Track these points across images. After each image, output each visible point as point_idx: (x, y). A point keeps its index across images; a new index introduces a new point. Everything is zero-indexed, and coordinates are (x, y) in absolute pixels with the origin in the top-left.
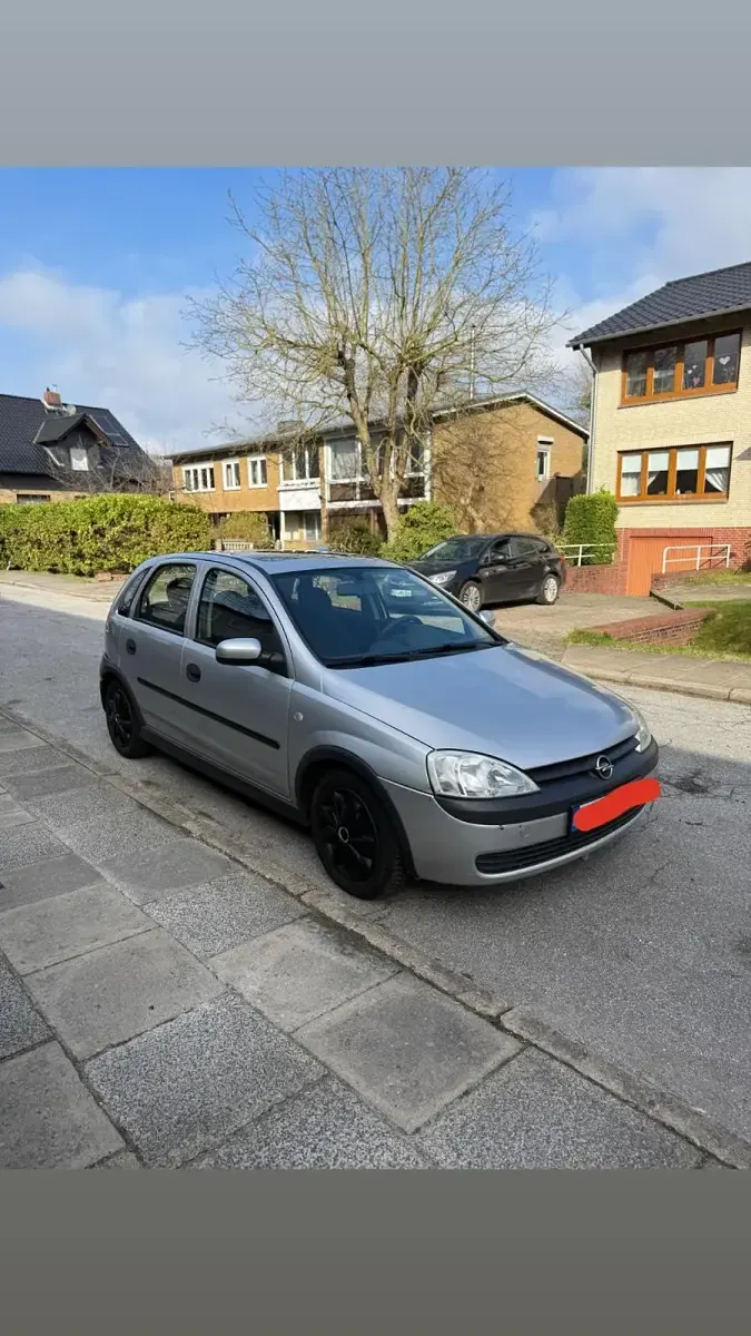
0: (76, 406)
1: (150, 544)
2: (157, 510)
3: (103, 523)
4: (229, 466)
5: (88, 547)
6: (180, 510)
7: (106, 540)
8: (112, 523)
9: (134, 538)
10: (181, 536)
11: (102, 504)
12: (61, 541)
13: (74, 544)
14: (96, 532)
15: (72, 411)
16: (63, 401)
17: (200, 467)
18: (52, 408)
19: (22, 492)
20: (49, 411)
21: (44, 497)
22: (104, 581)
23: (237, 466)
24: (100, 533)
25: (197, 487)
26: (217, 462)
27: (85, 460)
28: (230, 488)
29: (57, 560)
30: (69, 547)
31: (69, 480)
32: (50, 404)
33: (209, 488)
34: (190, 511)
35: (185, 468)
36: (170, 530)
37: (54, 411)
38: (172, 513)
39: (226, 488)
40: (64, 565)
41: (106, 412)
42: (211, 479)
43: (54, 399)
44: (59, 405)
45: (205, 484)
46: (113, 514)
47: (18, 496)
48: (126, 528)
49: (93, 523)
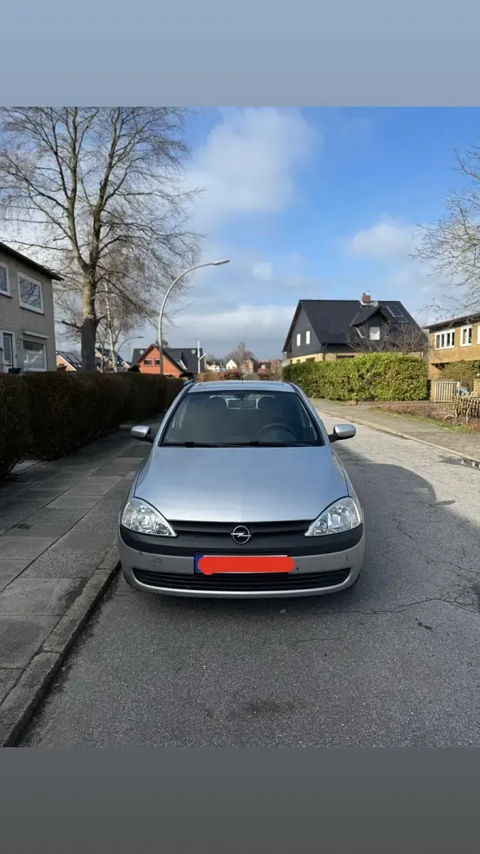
0: (378, 302)
1: (385, 383)
2: (391, 362)
3: (363, 371)
4: (465, 330)
5: (356, 384)
6: (407, 361)
7: (365, 381)
8: (368, 371)
9: (378, 380)
10: (405, 378)
11: (364, 359)
12: (343, 381)
13: (349, 384)
14: (360, 376)
15: (376, 305)
16: (372, 300)
17: (445, 332)
18: (365, 304)
19: (340, 354)
20: (363, 306)
21: (353, 356)
22: (351, 405)
23: (470, 330)
24: (361, 376)
25: (443, 346)
26: (457, 328)
27: (379, 333)
28: (465, 345)
29: (341, 393)
30: (347, 385)
31: (366, 346)
32: (364, 302)
33: (451, 346)
34: (413, 361)
35: (437, 334)
36: (399, 374)
37: (365, 306)
38: (401, 363)
39: (462, 345)
40: (344, 396)
41: (398, 303)
42: (453, 339)
43: (367, 299)
44: (370, 302)
45: (448, 342)
46: (368, 366)
47: (337, 357)
48: (374, 373)
49: (359, 371)
